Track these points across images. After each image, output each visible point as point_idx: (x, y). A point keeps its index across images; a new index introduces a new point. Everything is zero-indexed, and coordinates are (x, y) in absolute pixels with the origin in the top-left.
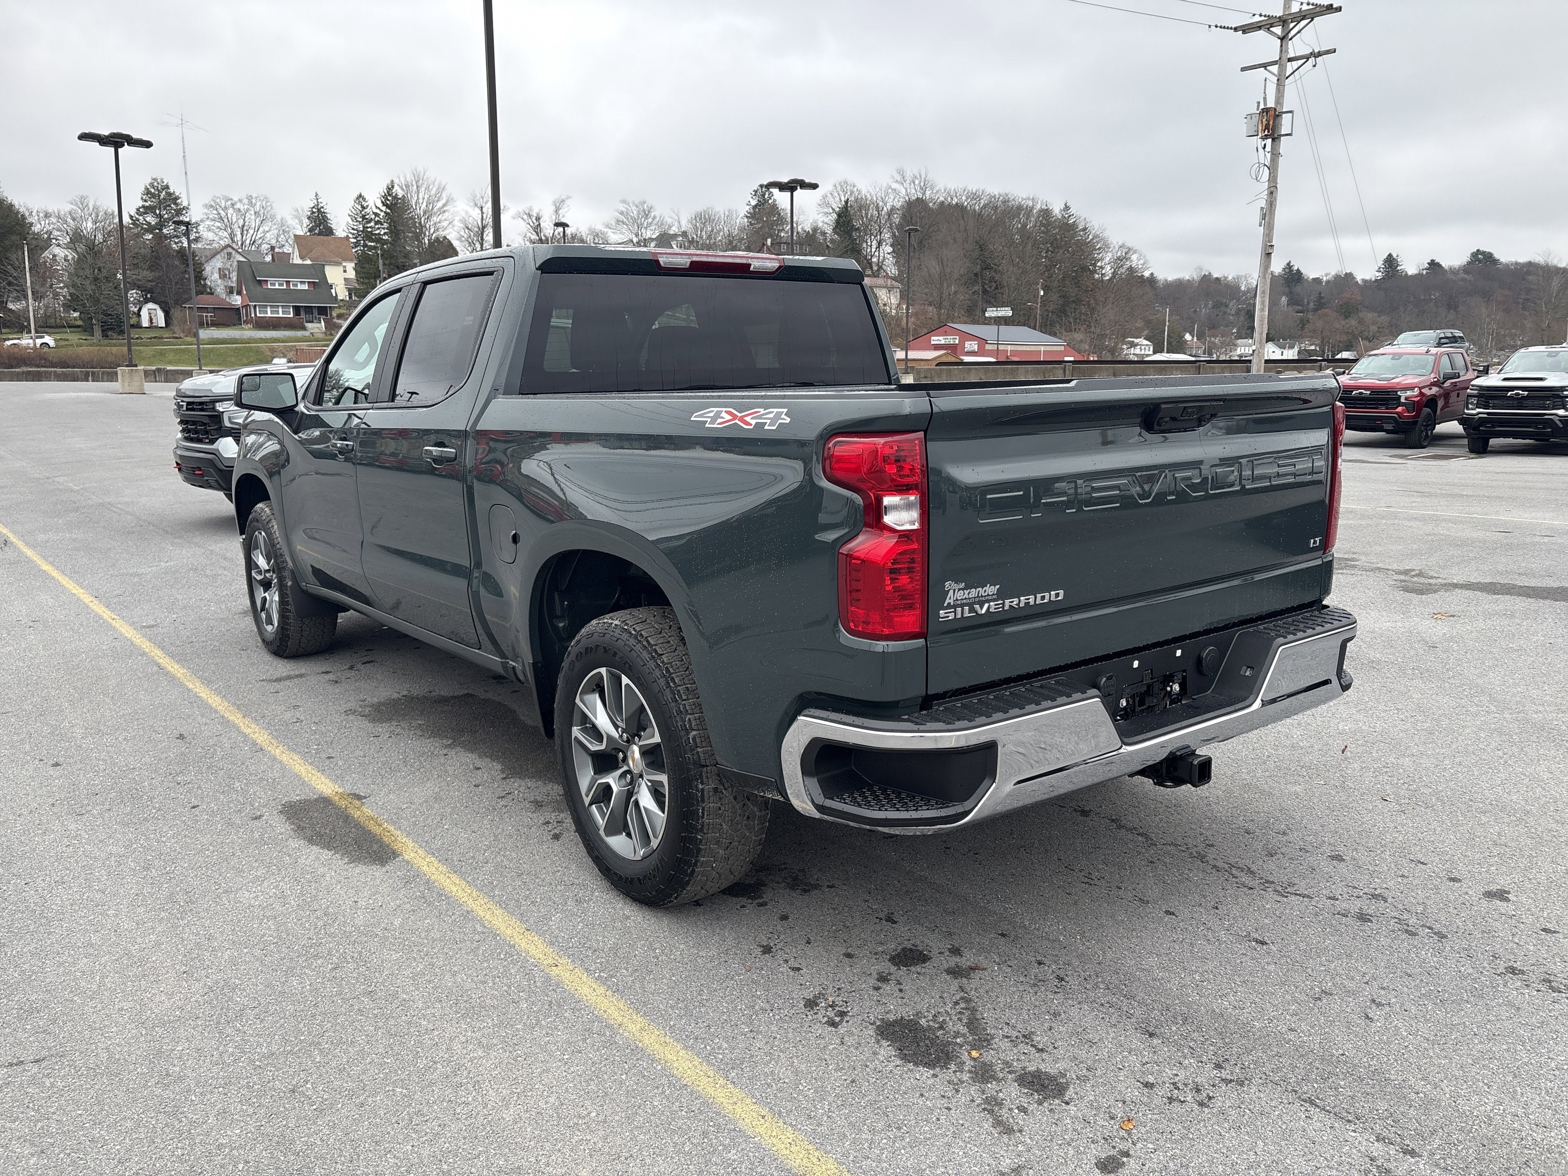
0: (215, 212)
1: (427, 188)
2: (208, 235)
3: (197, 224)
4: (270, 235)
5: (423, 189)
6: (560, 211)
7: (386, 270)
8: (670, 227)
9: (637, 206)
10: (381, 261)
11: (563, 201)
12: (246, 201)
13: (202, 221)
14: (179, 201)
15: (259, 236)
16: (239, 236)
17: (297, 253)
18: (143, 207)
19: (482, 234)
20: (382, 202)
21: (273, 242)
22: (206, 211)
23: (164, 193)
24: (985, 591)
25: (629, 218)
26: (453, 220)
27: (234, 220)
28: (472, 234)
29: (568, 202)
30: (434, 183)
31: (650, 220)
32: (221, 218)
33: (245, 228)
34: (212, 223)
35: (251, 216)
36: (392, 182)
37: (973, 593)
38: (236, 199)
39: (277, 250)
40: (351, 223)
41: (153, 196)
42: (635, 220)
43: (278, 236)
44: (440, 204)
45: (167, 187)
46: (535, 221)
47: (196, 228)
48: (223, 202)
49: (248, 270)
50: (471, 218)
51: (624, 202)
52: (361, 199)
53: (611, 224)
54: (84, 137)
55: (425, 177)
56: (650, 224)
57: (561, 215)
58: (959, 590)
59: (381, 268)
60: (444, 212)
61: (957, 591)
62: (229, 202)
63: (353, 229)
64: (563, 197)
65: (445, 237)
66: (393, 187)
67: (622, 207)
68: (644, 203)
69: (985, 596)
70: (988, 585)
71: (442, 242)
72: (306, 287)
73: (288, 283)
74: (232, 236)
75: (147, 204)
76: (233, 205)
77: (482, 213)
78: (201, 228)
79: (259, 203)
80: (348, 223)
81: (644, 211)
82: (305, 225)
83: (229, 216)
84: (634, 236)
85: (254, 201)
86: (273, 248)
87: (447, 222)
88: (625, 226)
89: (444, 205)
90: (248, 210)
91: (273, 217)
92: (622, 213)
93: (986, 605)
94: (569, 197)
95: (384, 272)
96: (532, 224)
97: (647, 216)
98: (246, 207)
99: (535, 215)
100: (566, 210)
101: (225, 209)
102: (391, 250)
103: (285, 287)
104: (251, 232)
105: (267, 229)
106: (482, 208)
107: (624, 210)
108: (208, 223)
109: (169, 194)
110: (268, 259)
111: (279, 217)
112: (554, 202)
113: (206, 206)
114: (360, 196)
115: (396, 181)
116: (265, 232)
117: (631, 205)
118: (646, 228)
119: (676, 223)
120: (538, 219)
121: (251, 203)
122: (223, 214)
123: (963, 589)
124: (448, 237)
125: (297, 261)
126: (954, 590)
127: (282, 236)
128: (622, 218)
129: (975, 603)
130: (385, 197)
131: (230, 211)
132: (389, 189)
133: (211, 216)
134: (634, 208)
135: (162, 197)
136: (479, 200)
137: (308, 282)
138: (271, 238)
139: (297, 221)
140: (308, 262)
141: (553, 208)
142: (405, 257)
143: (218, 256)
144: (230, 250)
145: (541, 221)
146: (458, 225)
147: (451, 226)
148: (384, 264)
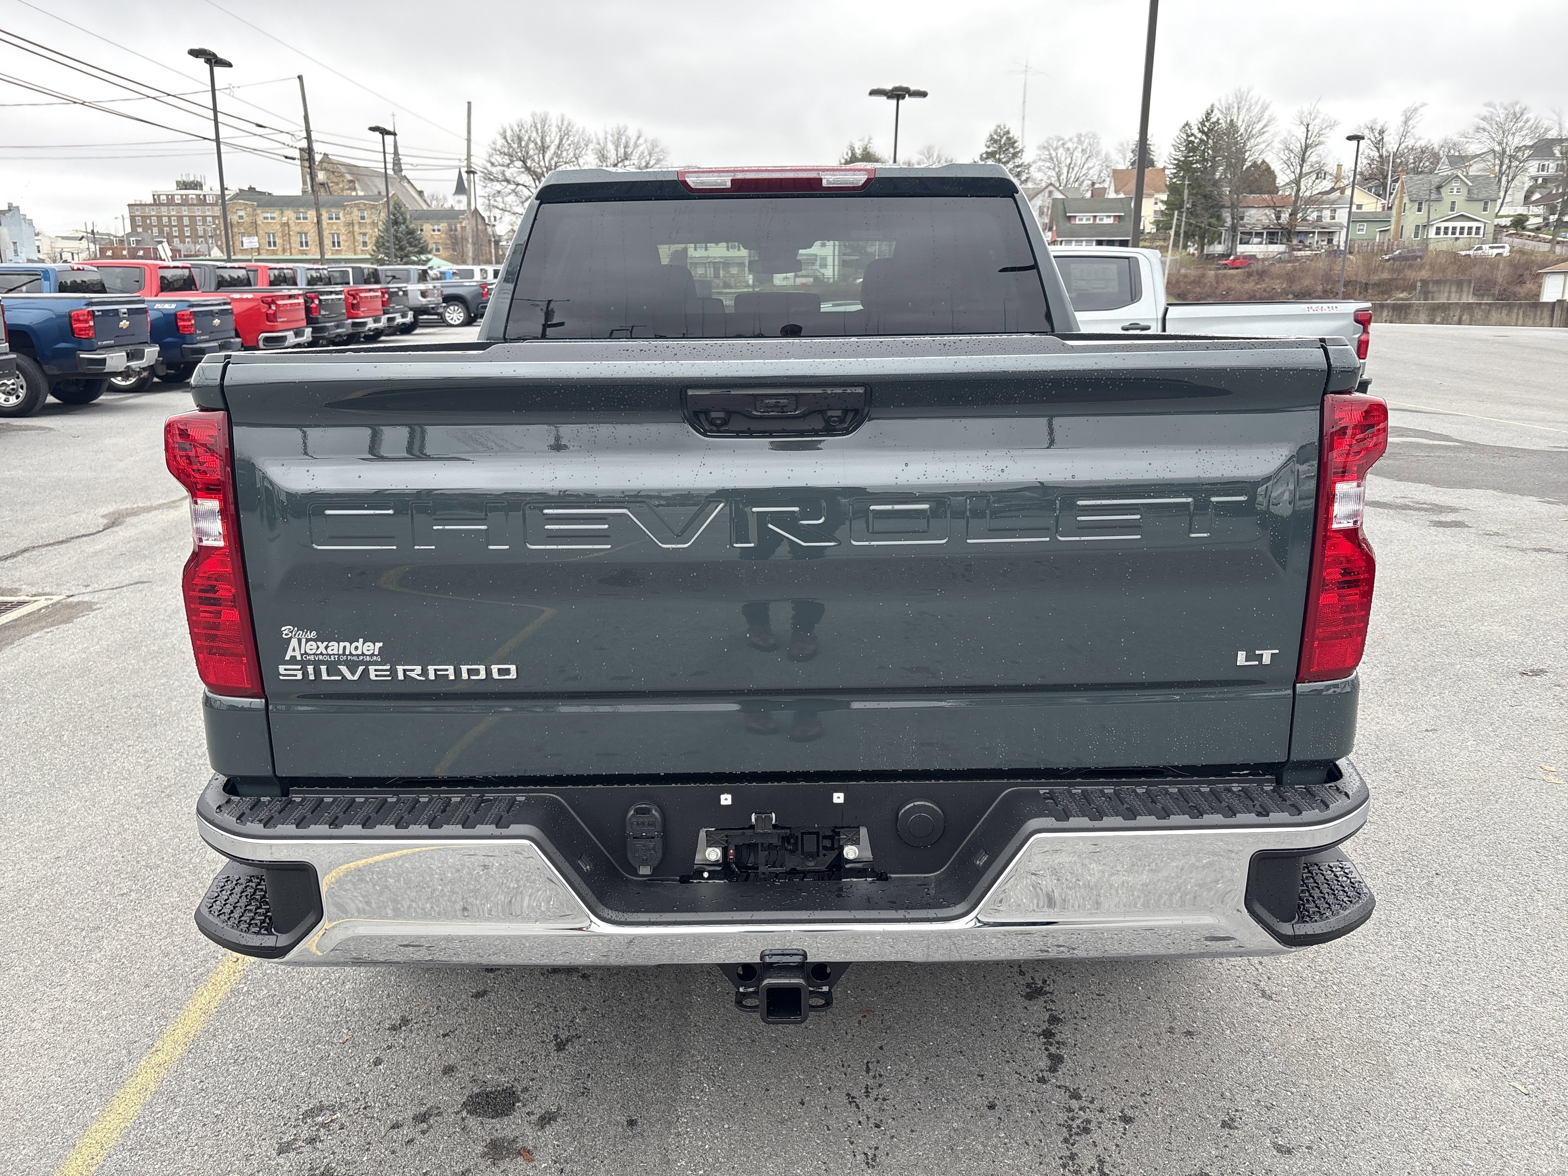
0: (1047, 153)
1: (1249, 110)
2: (1037, 175)
3: (1029, 166)
4: (1094, 171)
5: (1244, 110)
6: (1411, 122)
7: (1191, 201)
8: (1547, 130)
9: (1506, 109)
10: (1186, 191)
11: (1416, 109)
12: (1075, 140)
13: (1034, 162)
14: (1016, 145)
15: (1083, 172)
16: (1065, 174)
17: (1112, 188)
18: (987, 153)
19: (1304, 155)
20: (1199, 129)
21: (1095, 178)
22: (1039, 152)
23: (1005, 138)
24: (356, 648)
25: (1494, 123)
26: (1273, 141)
27: (1063, 159)
28: (1292, 155)
29: (1421, 110)
30: (1256, 103)
31: (1521, 124)
32: (1051, 159)
33: (1072, 166)
34: (1043, 163)
35: (1078, 154)
36: (1212, 106)
37: (335, 648)
38: (1067, 139)
39: (1097, 186)
40: (1174, 153)
41: (995, 141)
42: (1500, 126)
43: (1101, 171)
44: (1260, 125)
45: (1008, 132)
46: (1377, 135)
47: (1028, 169)
48: (1055, 142)
49: (1060, 207)
50: (1294, 138)
51: (1489, 105)
52: (1187, 128)
53: (1468, 133)
54: (873, 93)
55: (1249, 97)
56: (1521, 129)
57: (1411, 126)
58: (308, 640)
59: (1185, 198)
60: (1264, 133)
61: (304, 641)
62: (1061, 142)
63: (1175, 159)
64: (1417, 105)
65: (1263, 162)
66: (1212, 111)
67: (1485, 111)
68: (1516, 104)
69: (358, 655)
70: (361, 640)
71: (1260, 167)
72: (1110, 221)
73: (1095, 217)
74: (1059, 175)
75: (989, 150)
76: (1063, 144)
77: (1308, 131)
78: (1032, 169)
79: (1087, 141)
80: (1170, 154)
81: (1515, 114)
82: (1128, 159)
83: (1059, 155)
84: (1496, 144)
85: (1083, 139)
86: (1093, 184)
87: (1266, 144)
88: (1486, 134)
89: (1265, 126)
90: (1076, 148)
91: (1098, 153)
92: (1484, 119)
93: (361, 668)
94: (1424, 105)
95: (1188, 203)
96: (1373, 139)
97: (1516, 118)
98: (1075, 145)
99: (1379, 128)
100: (1417, 120)
101: (1056, 149)
102: (1200, 179)
103: (1091, 222)
104: (1076, 169)
105: (1091, 165)
106: (1308, 125)
107: (1488, 114)
108: (1040, 163)
109: (1009, 139)
110: (1088, 195)
111: (1103, 153)
112: (1405, 111)
113: (1039, 148)
114: (1187, 124)
115: (1217, 105)
116: (1089, 169)
117: (1498, 107)
118: (1514, 134)
119: (1557, 126)
120: (1382, 132)
121: (1080, 142)
122: (1054, 154)
123: (315, 640)
124: (1266, 160)
125: (1112, 195)
126: (300, 641)
127: (1104, 171)
128: (1484, 124)
129: (340, 662)
130: (1203, 124)
131: (1061, 151)
132: (1208, 114)
133: (1043, 157)
134: (1501, 111)
135: (1002, 142)
136: (1306, 117)
137: (1115, 216)
138: (1094, 174)
139: (1121, 155)
140: (1122, 196)
141: (1403, 119)
142: (1213, 185)
143: (1040, 196)
144: (1051, 188)
145: (1385, 135)
146: (1277, 145)
147: (1269, 148)
148: (1190, 194)
